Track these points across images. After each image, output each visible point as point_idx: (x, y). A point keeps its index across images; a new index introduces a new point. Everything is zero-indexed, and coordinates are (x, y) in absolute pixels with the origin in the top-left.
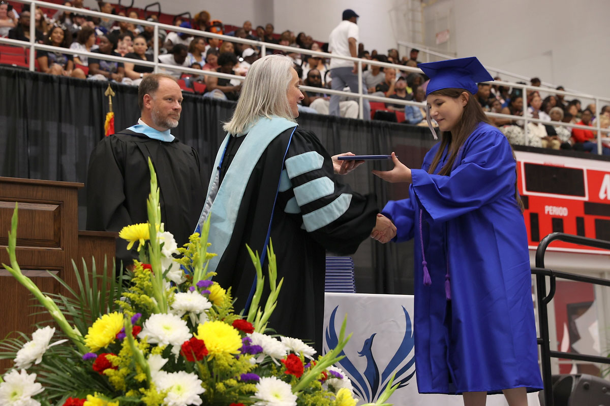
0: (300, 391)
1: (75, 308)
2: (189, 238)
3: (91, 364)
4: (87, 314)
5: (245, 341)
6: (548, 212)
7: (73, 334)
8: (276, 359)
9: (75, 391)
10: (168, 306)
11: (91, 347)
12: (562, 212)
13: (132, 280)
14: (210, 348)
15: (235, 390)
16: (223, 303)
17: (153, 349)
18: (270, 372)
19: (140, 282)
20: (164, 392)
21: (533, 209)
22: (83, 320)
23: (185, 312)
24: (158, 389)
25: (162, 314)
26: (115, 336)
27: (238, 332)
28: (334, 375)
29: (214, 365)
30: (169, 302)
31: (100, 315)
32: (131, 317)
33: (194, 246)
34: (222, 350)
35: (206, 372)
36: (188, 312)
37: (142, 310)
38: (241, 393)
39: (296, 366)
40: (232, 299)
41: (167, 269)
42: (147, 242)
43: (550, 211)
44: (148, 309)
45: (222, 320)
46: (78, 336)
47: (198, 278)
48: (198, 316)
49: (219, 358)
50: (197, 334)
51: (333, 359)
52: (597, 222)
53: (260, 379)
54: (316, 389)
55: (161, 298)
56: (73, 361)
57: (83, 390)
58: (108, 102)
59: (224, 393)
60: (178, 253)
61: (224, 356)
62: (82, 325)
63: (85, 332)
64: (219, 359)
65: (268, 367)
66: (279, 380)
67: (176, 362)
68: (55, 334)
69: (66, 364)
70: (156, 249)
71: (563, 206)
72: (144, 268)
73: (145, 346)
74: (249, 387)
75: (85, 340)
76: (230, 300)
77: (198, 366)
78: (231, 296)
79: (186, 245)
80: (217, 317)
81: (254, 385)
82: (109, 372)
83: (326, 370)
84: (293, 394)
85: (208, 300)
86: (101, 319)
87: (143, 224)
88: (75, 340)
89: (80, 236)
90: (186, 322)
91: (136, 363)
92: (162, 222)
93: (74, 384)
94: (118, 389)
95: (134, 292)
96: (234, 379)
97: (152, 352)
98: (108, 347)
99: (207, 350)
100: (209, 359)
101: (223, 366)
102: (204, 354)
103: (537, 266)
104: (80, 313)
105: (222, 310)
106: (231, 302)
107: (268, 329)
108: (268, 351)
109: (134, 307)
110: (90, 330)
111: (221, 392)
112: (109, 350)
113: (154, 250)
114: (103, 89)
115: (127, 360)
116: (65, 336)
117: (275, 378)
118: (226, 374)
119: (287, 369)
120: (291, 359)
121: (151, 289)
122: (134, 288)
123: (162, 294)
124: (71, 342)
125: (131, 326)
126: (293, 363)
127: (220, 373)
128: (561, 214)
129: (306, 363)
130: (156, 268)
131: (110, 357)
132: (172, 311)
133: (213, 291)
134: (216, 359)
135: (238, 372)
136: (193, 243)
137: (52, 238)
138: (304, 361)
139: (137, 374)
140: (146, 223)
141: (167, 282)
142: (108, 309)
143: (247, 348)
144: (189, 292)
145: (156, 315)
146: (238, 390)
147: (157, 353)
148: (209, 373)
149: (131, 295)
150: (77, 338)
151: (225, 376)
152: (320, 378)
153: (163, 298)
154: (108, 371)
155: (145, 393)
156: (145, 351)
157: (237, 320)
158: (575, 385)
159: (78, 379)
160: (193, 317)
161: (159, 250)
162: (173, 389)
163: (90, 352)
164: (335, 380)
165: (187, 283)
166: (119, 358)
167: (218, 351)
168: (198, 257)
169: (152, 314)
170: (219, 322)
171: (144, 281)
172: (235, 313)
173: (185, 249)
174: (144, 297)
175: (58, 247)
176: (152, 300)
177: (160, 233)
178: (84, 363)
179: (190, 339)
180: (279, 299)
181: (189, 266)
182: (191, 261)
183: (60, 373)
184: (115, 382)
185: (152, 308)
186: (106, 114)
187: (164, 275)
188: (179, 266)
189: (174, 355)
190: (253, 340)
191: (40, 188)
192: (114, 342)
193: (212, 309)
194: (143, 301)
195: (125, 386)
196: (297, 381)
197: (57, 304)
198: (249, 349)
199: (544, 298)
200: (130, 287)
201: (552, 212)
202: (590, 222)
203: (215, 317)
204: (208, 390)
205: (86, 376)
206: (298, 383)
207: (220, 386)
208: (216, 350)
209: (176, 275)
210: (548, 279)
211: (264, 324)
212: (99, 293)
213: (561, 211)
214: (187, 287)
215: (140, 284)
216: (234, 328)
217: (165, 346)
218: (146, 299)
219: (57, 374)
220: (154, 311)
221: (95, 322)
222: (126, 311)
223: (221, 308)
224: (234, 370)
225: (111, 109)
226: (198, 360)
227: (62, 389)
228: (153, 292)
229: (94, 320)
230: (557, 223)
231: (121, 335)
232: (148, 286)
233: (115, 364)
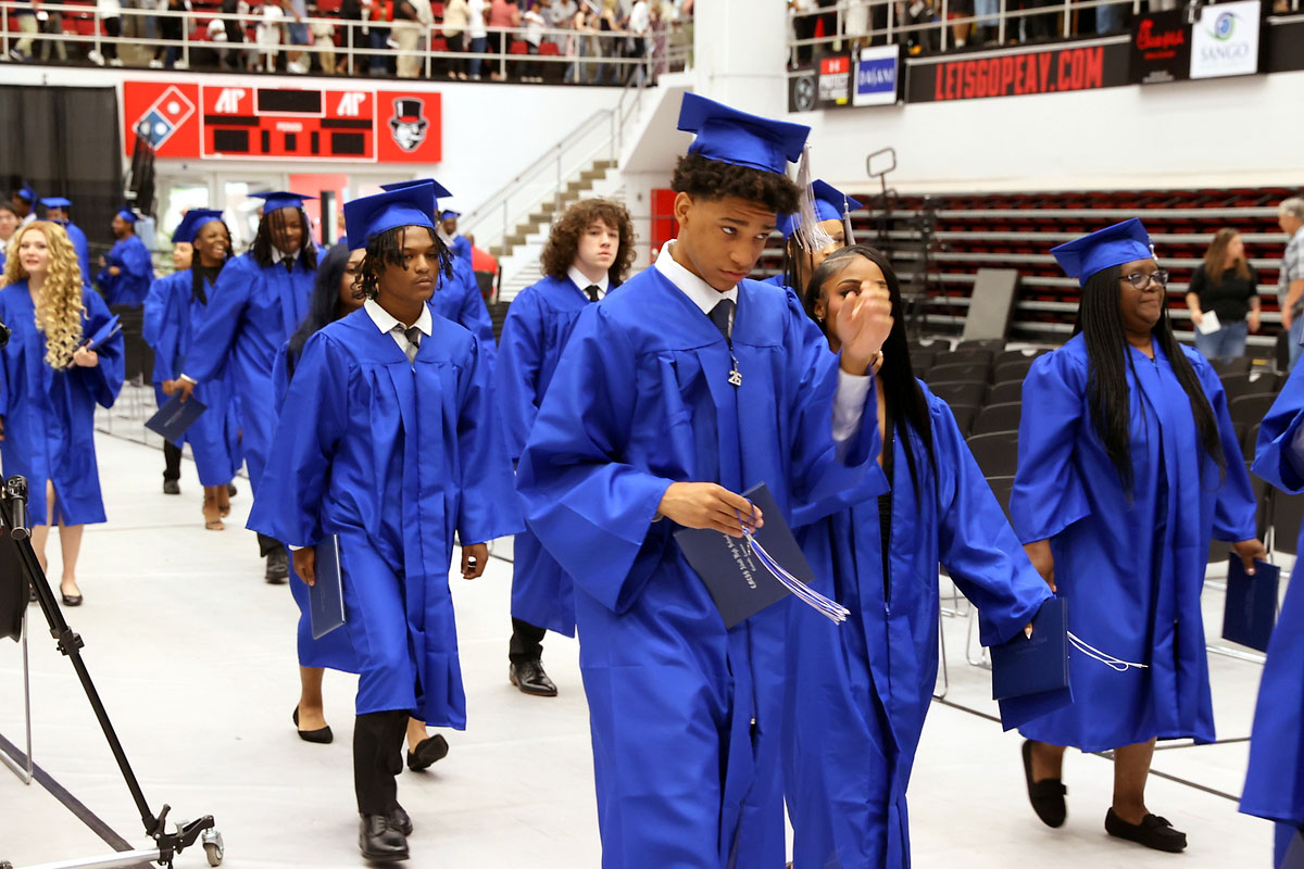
6: (281, 128)
21: (264, 126)
52: (333, 135)
71: (296, 122)
128: (295, 130)
201: (285, 128)
202: (325, 137)
213: (295, 127)
230: (290, 137)
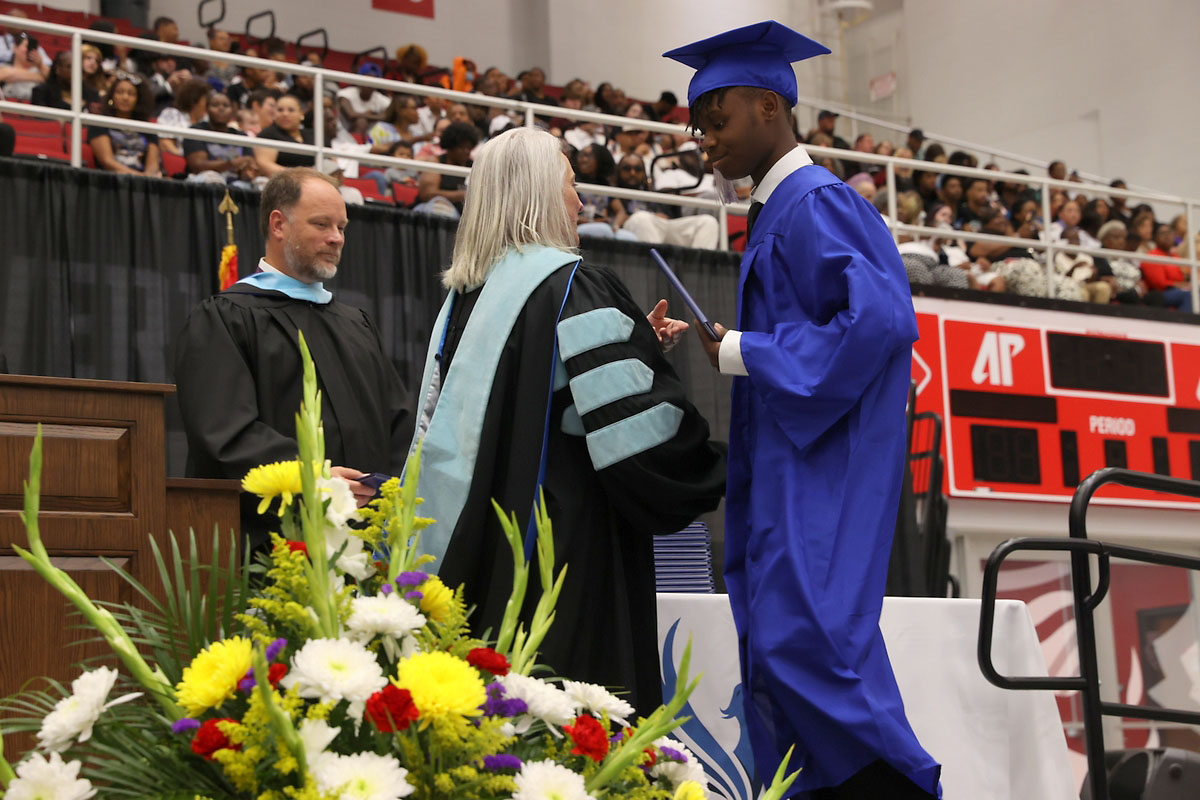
0: (603, 788)
1: (157, 630)
2: (381, 489)
3: (189, 740)
4: (181, 643)
5: (491, 689)
6: (1097, 428)
7: (153, 681)
8: (554, 725)
9: (157, 794)
10: (339, 624)
11: (190, 707)
12: (1123, 427)
13: (269, 574)
14: (422, 705)
15: (472, 789)
16: (448, 616)
17: (311, 709)
18: (543, 751)
19: (283, 576)
20: (333, 793)
21: (1065, 422)
22: (173, 654)
23: (373, 636)
24: (320, 788)
25: (328, 638)
26: (235, 683)
27: (478, 673)
28: (670, 756)
29: (431, 737)
30: (342, 616)
31: (207, 642)
32: (266, 646)
33: (390, 504)
34: (446, 709)
35: (416, 754)
36: (379, 636)
37: (289, 633)
38: (484, 793)
39: (593, 739)
40: (465, 609)
41: (338, 550)
42: (298, 497)
43: (1101, 426)
44: (299, 630)
45: (447, 650)
46: (163, 685)
47: (398, 568)
48: (399, 642)
49: (440, 724)
50: (397, 678)
51: (666, 723)
52: (1192, 444)
53: (523, 764)
54: (634, 783)
55: (325, 607)
56: (155, 735)
57: (174, 793)
58: (226, 224)
59: (450, 794)
60: (360, 519)
61: (451, 720)
62: (171, 663)
63: (176, 678)
64: (441, 727)
65: (538, 742)
66: (561, 767)
67: (357, 733)
68: (118, 681)
69: (140, 741)
70: (315, 512)
71: (1125, 417)
72: (292, 549)
73: (295, 703)
74: (501, 782)
75: (176, 694)
76: (462, 610)
77: (399, 742)
78: (463, 603)
79: (374, 502)
80: (437, 644)
81: (510, 777)
82: (225, 756)
83: (652, 746)
84: (589, 793)
85: (418, 610)
86: (208, 650)
87: (289, 462)
88: (159, 693)
89: (169, 489)
90: (375, 655)
91: (276, 737)
92: (326, 458)
93: (156, 780)
94: (243, 790)
95: (272, 597)
96: (470, 766)
97: (308, 714)
98: (223, 706)
99: (416, 710)
100: (421, 728)
101: (449, 740)
102: (410, 718)
103: (1071, 536)
104: (167, 639)
105: (445, 629)
106: (464, 614)
107: (538, 666)
108: (539, 709)
109: (273, 627)
110: (187, 673)
111: (446, 791)
112: (224, 712)
113: (311, 514)
114: (215, 200)
115: (260, 732)
116: (138, 685)
117: (553, 762)
118: (454, 758)
119: (575, 745)
120: (583, 726)
121: (306, 590)
122: (273, 590)
123: (327, 601)
124: (149, 698)
125: (266, 664)
126: (587, 732)
127: (444, 755)
128: (1122, 433)
129: (613, 733)
130: (315, 550)
131: (226, 726)
132: (348, 633)
133: (428, 594)
134: (435, 726)
135: (479, 752)
136: (389, 499)
137: (115, 493)
138: (609, 728)
139: (279, 759)
140: (295, 460)
141: (338, 576)
142: (222, 632)
143: (496, 704)
144: (380, 594)
145: (316, 641)
146: (478, 789)
147: (317, 716)
148: (421, 754)
149: (267, 604)
150: (161, 690)
151: (454, 760)
152: (641, 762)
153: (330, 608)
154: (222, 754)
155: (296, 795)
156: (294, 714)
157: (476, 650)
158: (1153, 771)
159: (163, 771)
160: (390, 645)
161: (321, 514)
162: (349, 789)
163: (188, 716)
164: (673, 765)
165: (378, 578)
166: (243, 728)
167: (439, 711)
168: (399, 525)
169: (309, 641)
170: (440, 653)
171: (292, 575)
172: (471, 636)
173: (372, 510)
174: (291, 607)
175: (127, 512)
176: (308, 612)
177: (324, 480)
178: (176, 738)
179: (383, 689)
180: (560, 606)
181: (382, 546)
182: (386, 535)
183: (127, 759)
184: (236, 775)
185: (307, 629)
186: (222, 250)
187: (332, 564)
188: (362, 545)
189: (352, 720)
190: (507, 688)
191: (90, 397)
192: (234, 697)
193: (427, 628)
194: (289, 614)
195: (255, 783)
196: (596, 769)
197: (121, 622)
198: (499, 706)
199: (1088, 598)
200: (264, 588)
201: (1104, 428)
203: (432, 644)
204: (420, 789)
205: (179, 764)
206: (597, 772)
207: (444, 780)
208: (433, 708)
209: (356, 562)
210: (1094, 560)
211: (531, 657)
212: (204, 601)
213: (1121, 427)
214: (378, 585)
215: (283, 581)
216: (471, 665)
217: (335, 704)
218: (295, 611)
219: (123, 762)
220: (312, 634)
221: (196, 657)
222: (256, 635)
223: (444, 626)
224: (469, 748)
225: (231, 239)
226: (399, 729)
227: (132, 789)
228: (310, 597)
229: (195, 653)
230: (1115, 449)
231: (246, 683)
232: (300, 585)
233: (235, 740)
